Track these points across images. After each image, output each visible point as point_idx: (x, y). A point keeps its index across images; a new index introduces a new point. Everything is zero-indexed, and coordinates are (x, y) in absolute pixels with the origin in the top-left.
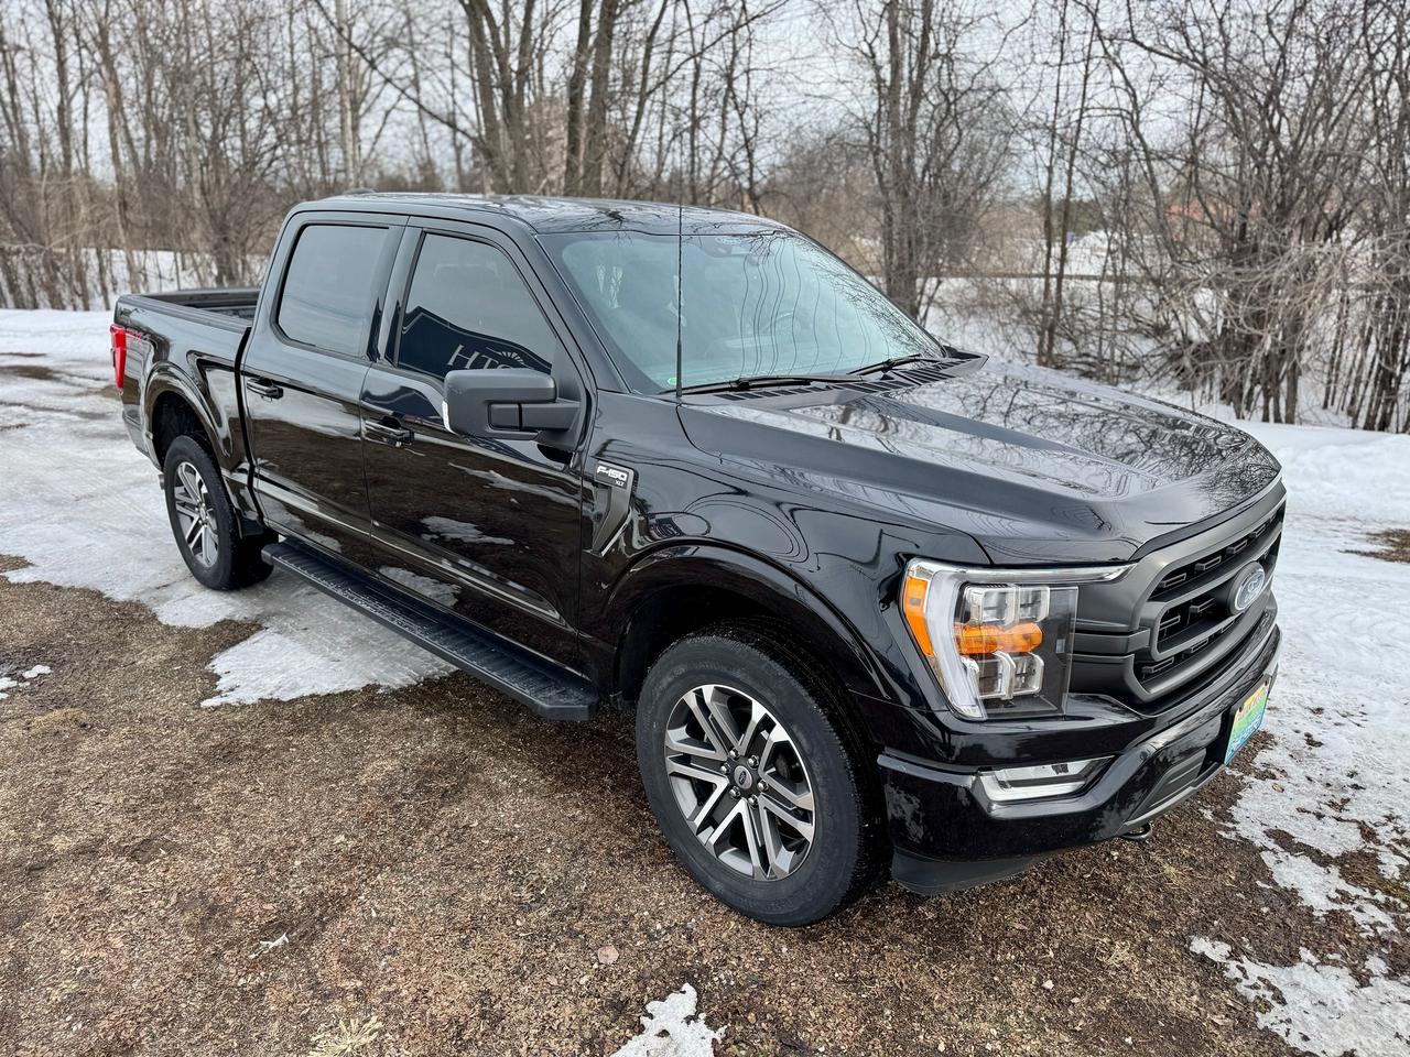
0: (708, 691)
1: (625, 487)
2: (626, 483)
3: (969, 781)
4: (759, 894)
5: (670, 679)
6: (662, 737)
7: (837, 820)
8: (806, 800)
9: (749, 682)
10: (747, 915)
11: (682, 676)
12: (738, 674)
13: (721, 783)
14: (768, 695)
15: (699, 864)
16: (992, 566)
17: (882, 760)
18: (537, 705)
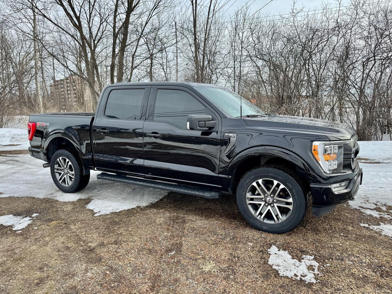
0: (260, 181)
1: (234, 137)
2: (235, 136)
3: (330, 186)
4: (277, 226)
5: (249, 180)
6: (245, 195)
7: (300, 202)
8: (290, 200)
9: (274, 176)
10: (273, 233)
11: (253, 178)
12: (270, 174)
13: (263, 203)
14: (279, 177)
15: (258, 224)
16: (330, 141)
17: (311, 186)
18: (206, 196)
